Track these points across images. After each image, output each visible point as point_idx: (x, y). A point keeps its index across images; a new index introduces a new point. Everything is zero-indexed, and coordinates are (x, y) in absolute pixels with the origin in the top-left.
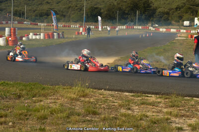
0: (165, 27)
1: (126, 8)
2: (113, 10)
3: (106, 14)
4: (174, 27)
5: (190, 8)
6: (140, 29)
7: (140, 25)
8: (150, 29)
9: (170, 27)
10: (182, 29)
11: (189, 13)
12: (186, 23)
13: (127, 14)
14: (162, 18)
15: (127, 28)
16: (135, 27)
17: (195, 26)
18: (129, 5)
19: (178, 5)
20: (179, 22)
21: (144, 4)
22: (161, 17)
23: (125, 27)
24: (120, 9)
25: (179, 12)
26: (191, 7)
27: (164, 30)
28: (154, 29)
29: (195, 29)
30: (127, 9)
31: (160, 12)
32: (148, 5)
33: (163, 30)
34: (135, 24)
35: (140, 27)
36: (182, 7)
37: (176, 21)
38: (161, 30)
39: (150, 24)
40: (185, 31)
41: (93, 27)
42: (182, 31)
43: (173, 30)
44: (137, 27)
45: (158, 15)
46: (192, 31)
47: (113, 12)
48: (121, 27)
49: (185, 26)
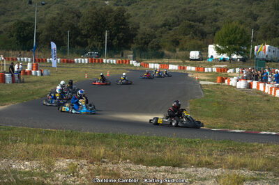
0: (157, 61)
1: (84, 25)
2: (60, 28)
4: (172, 61)
5: (191, 26)
7: (111, 57)
8: (133, 65)
9: (166, 61)
10: (188, 64)
12: (194, 54)
14: (148, 44)
15: (91, 62)
16: (104, 61)
17: (210, 60)
18: (89, 20)
19: (166, 20)
21: (116, 19)
22: (146, 43)
23: (86, 60)
24: (73, 28)
26: (193, 23)
27: (157, 66)
28: (139, 65)
29: (211, 65)
30: (86, 27)
31: (144, 34)
32: (124, 20)
33: (154, 66)
34: (101, 55)
35: (114, 61)
38: (151, 66)
39: (132, 56)
40: (193, 69)
41: (29, 59)
42: (189, 68)
43: (172, 67)
44: (108, 61)
45: (142, 39)
46: (206, 69)
47: (60, 33)
48: (79, 59)
49: (191, 60)
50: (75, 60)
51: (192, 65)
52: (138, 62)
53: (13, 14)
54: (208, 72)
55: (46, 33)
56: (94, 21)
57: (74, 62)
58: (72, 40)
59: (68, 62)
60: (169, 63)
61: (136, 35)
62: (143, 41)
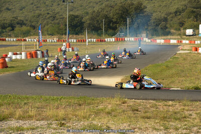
0: (163, 37)
1: (114, 15)
2: (98, 18)
3: (89, 23)
4: (174, 37)
5: (193, 12)
6: (132, 41)
7: (132, 36)
8: (145, 41)
9: (169, 37)
10: (184, 39)
11: (192, 18)
12: (189, 32)
13: (116, 23)
14: (158, 26)
15: (117, 40)
16: (126, 39)
18: (117, 11)
20: (180, 30)
21: (136, 10)
22: (157, 25)
23: (113, 39)
24: (106, 17)
25: (180, 17)
27: (162, 41)
28: (149, 41)
29: (200, 39)
30: (115, 16)
31: (156, 19)
33: (160, 41)
34: (126, 35)
35: (133, 39)
36: (183, 10)
37: (176, 29)
38: (158, 41)
39: (145, 35)
40: (187, 42)
41: (75, 40)
42: (184, 42)
43: (173, 42)
44: (128, 39)
45: (154, 23)
46: (196, 42)
47: (98, 21)
48: (109, 39)
49: (187, 36)
50: (106, 39)
51: (187, 39)
52: (149, 39)
53: (78, 10)
54: (198, 44)
55: (88, 22)
56: (120, 12)
57: (105, 41)
58: (106, 26)
59: (101, 41)
60: (171, 39)
61: (150, 20)
62: (155, 24)
